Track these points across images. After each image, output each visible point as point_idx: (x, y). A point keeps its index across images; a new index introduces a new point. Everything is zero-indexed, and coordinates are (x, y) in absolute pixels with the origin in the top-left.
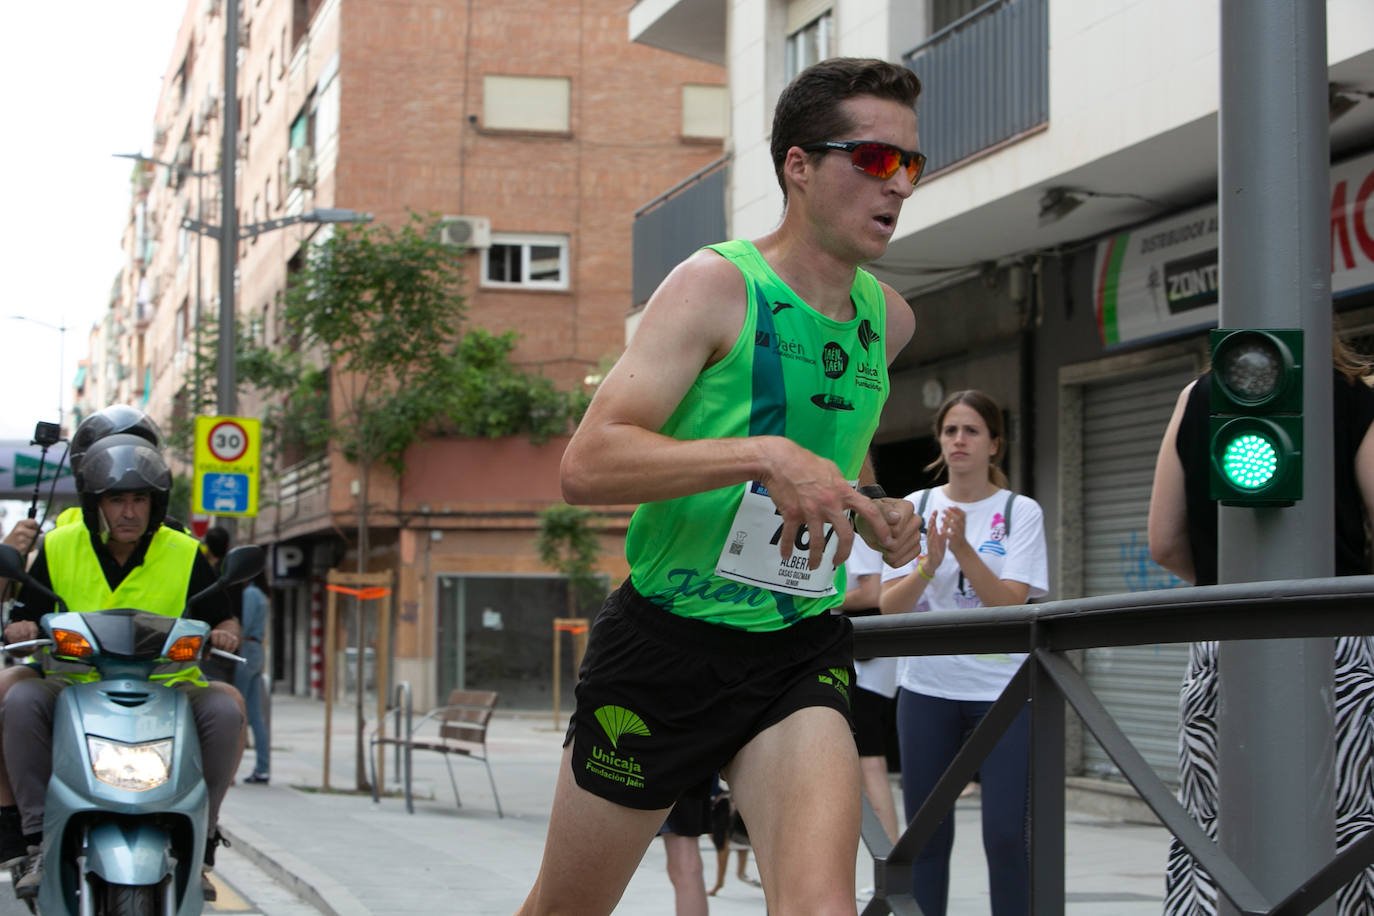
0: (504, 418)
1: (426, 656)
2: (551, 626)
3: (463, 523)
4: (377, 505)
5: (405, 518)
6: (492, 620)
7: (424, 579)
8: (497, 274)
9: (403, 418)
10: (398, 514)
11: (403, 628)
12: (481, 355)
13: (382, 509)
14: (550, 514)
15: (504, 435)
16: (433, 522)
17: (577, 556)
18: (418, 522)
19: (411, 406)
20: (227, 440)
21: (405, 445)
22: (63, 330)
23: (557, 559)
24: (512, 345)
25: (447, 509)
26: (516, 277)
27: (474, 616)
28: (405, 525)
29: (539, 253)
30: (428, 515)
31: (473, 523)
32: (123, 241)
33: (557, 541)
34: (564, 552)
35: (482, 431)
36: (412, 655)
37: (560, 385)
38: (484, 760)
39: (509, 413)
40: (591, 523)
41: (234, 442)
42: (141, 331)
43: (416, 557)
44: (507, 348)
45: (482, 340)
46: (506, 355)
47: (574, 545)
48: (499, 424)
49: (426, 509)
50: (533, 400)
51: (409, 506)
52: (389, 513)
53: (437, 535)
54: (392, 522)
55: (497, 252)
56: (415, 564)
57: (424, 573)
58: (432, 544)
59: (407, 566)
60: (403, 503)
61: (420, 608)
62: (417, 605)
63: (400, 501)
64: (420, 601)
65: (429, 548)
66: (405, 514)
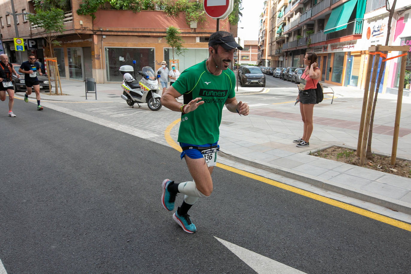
1: (103, 68)
3: (113, 33)
4: (87, 28)
6: (122, 59)
10: (93, 31)
11: (97, 61)
13: (89, 29)
15: (127, 10)
16: (103, 33)
18: (99, 33)
25: (107, 30)
28: (95, 34)
30: (101, 31)
31: (116, 34)
36: (99, 68)
43: (98, 42)
49: (101, 30)
51: (96, 28)
52: (91, 30)
53: (104, 37)
54: (91, 33)
56: (98, 44)
57: (101, 47)
58: (103, 39)
59: (96, 44)
60: (94, 28)
61: (101, 56)
62: (100, 55)
63: (93, 26)
64: (101, 54)
65: (102, 40)
66: (95, 30)
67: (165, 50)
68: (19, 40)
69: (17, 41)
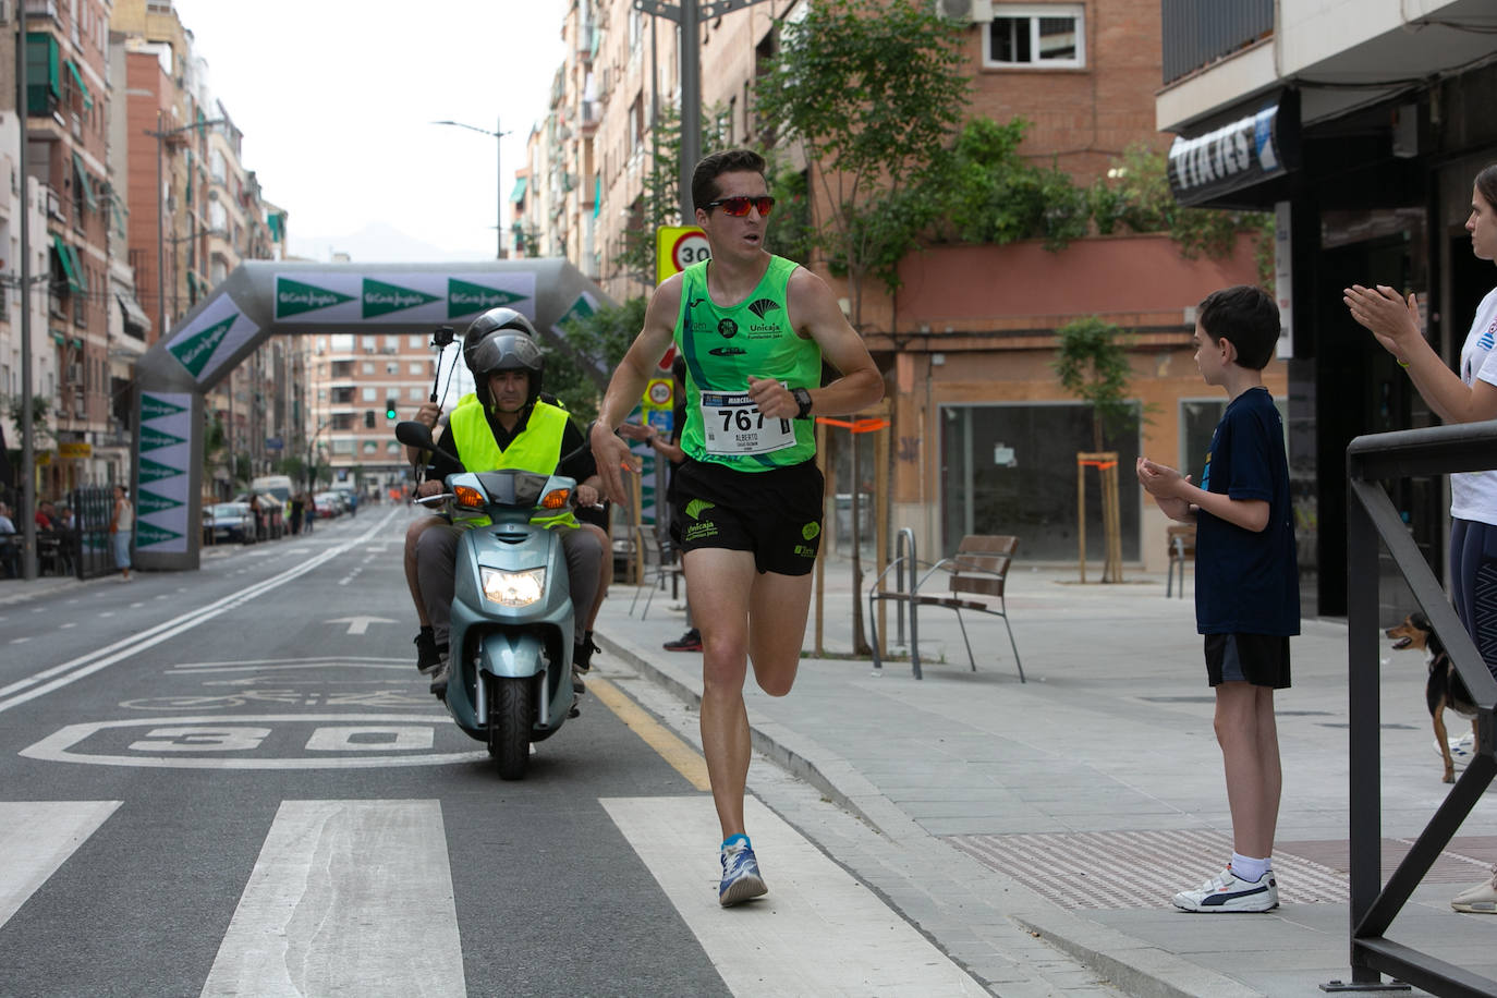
0: (1014, 221)
1: (928, 500)
2: (1075, 461)
3: (968, 344)
4: (869, 325)
5: (900, 340)
6: (1004, 456)
7: (923, 410)
8: (1001, 53)
9: (896, 224)
10: (893, 336)
11: (902, 467)
12: (985, 148)
13: (874, 330)
14: (1071, 331)
15: (1014, 239)
16: (933, 345)
17: (1102, 379)
18: (916, 344)
19: (904, 209)
20: (695, 255)
21: (898, 256)
22: (499, 135)
23: (1079, 383)
24: (1020, 136)
25: (949, 330)
26: (1024, 56)
27: (984, 452)
28: (901, 348)
29: (1051, 27)
30: (926, 336)
31: (980, 344)
32: (564, 30)
33: (1079, 363)
34: (1088, 375)
35: (989, 237)
36: (913, 499)
37: (1078, 180)
38: (1004, 615)
39: (1019, 215)
40: (1118, 341)
41: (703, 255)
42: (588, 135)
43: (915, 385)
44: (1016, 139)
45: (987, 131)
46: (1014, 146)
47: (1099, 366)
48: (1008, 227)
49: (925, 330)
50: (1048, 199)
51: (906, 327)
52: (883, 334)
53: (938, 359)
54: (887, 345)
55: (1000, 27)
56: (913, 393)
57: (924, 403)
58: (933, 370)
59: (905, 395)
60: (898, 324)
61: (921, 444)
62: (918, 441)
63: (895, 321)
64: (921, 436)
65: (930, 374)
66: (901, 335)
67: (1188, 413)
68: (660, 388)
69: (654, 393)
